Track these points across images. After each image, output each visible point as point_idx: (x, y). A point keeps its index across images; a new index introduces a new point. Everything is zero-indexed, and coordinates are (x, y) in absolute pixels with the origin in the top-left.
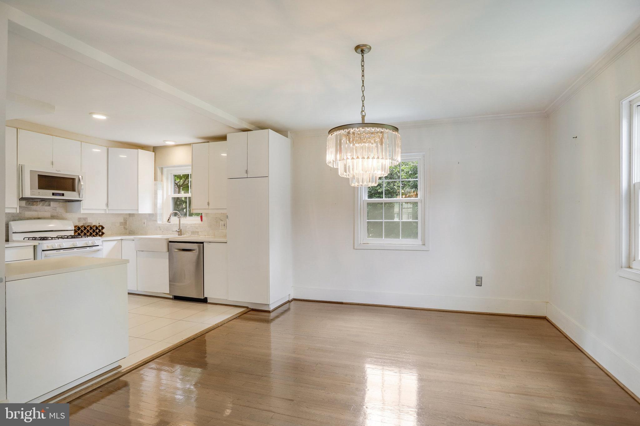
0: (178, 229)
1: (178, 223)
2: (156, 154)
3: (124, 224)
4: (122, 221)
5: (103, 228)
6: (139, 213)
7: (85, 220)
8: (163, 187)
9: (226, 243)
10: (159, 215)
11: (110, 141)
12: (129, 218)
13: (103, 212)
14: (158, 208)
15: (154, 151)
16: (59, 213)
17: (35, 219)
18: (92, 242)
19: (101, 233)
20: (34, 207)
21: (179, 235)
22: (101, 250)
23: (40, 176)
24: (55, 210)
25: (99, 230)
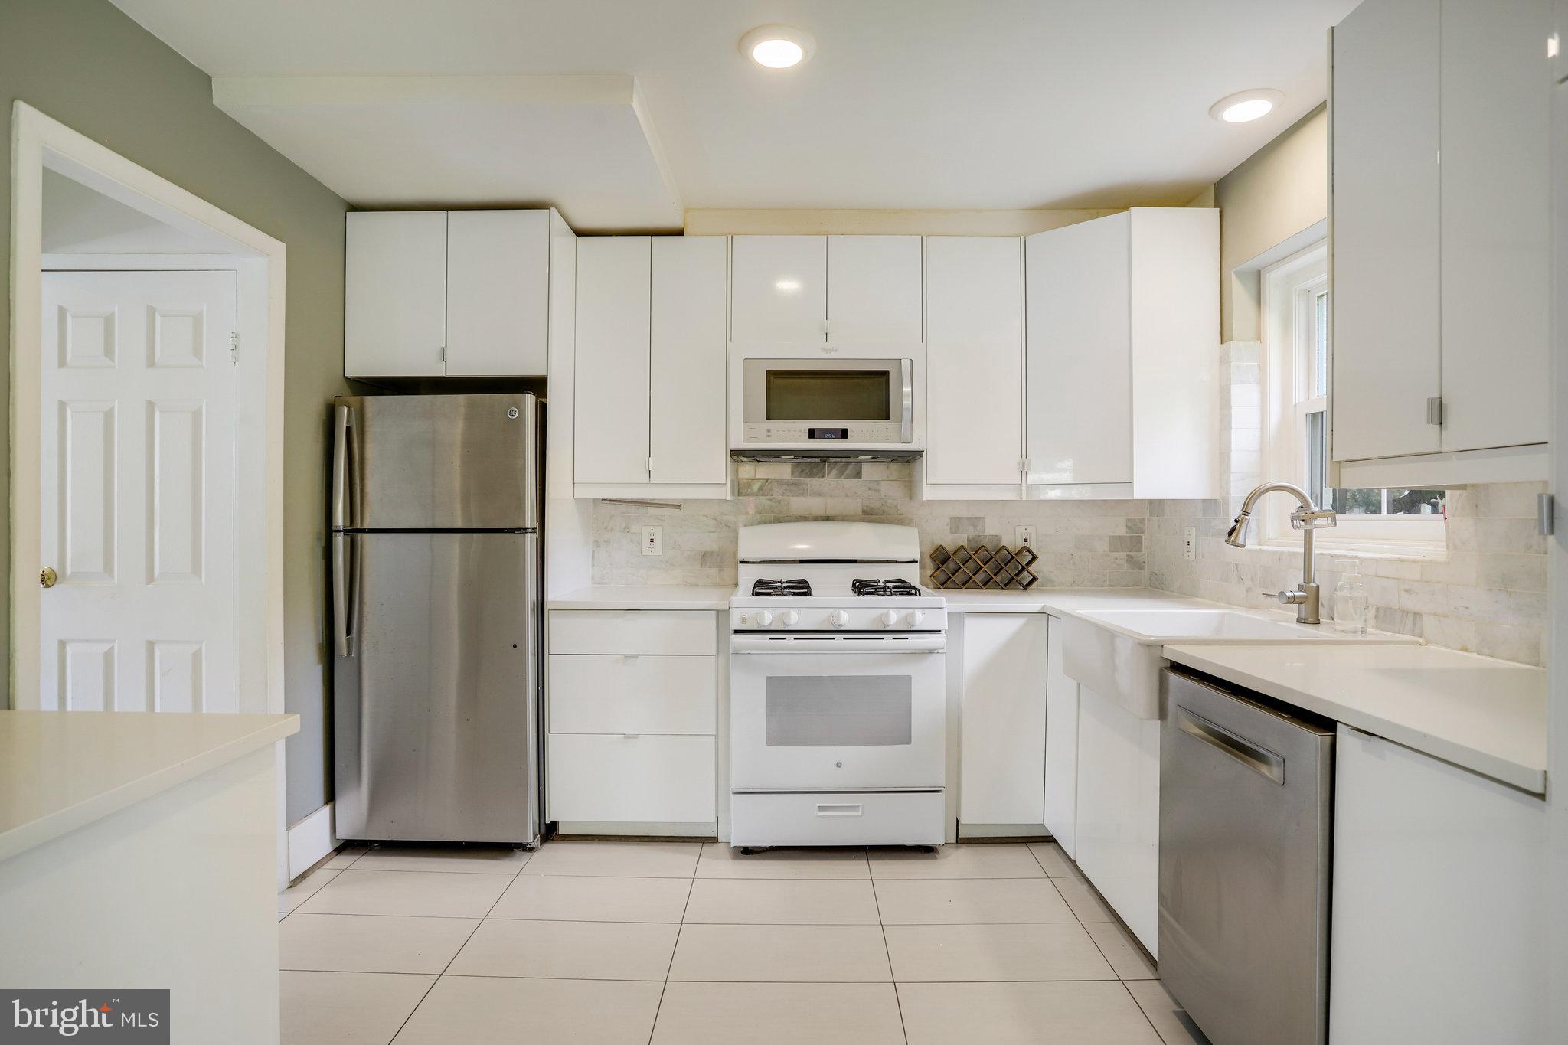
0: (1301, 588)
1: (1302, 550)
2: (1226, 215)
3: (1131, 543)
4: (1122, 531)
5: (1034, 558)
6: (1136, 497)
7: (975, 527)
8: (1262, 368)
12: (1149, 520)
13: (1012, 495)
14: (1233, 470)
15: (1218, 204)
16: (889, 501)
17: (816, 519)
18: (906, 617)
19: (1026, 577)
20: (814, 483)
21: (1300, 621)
22: (942, 651)
23: (770, 373)
24: (876, 490)
25: (1020, 567)
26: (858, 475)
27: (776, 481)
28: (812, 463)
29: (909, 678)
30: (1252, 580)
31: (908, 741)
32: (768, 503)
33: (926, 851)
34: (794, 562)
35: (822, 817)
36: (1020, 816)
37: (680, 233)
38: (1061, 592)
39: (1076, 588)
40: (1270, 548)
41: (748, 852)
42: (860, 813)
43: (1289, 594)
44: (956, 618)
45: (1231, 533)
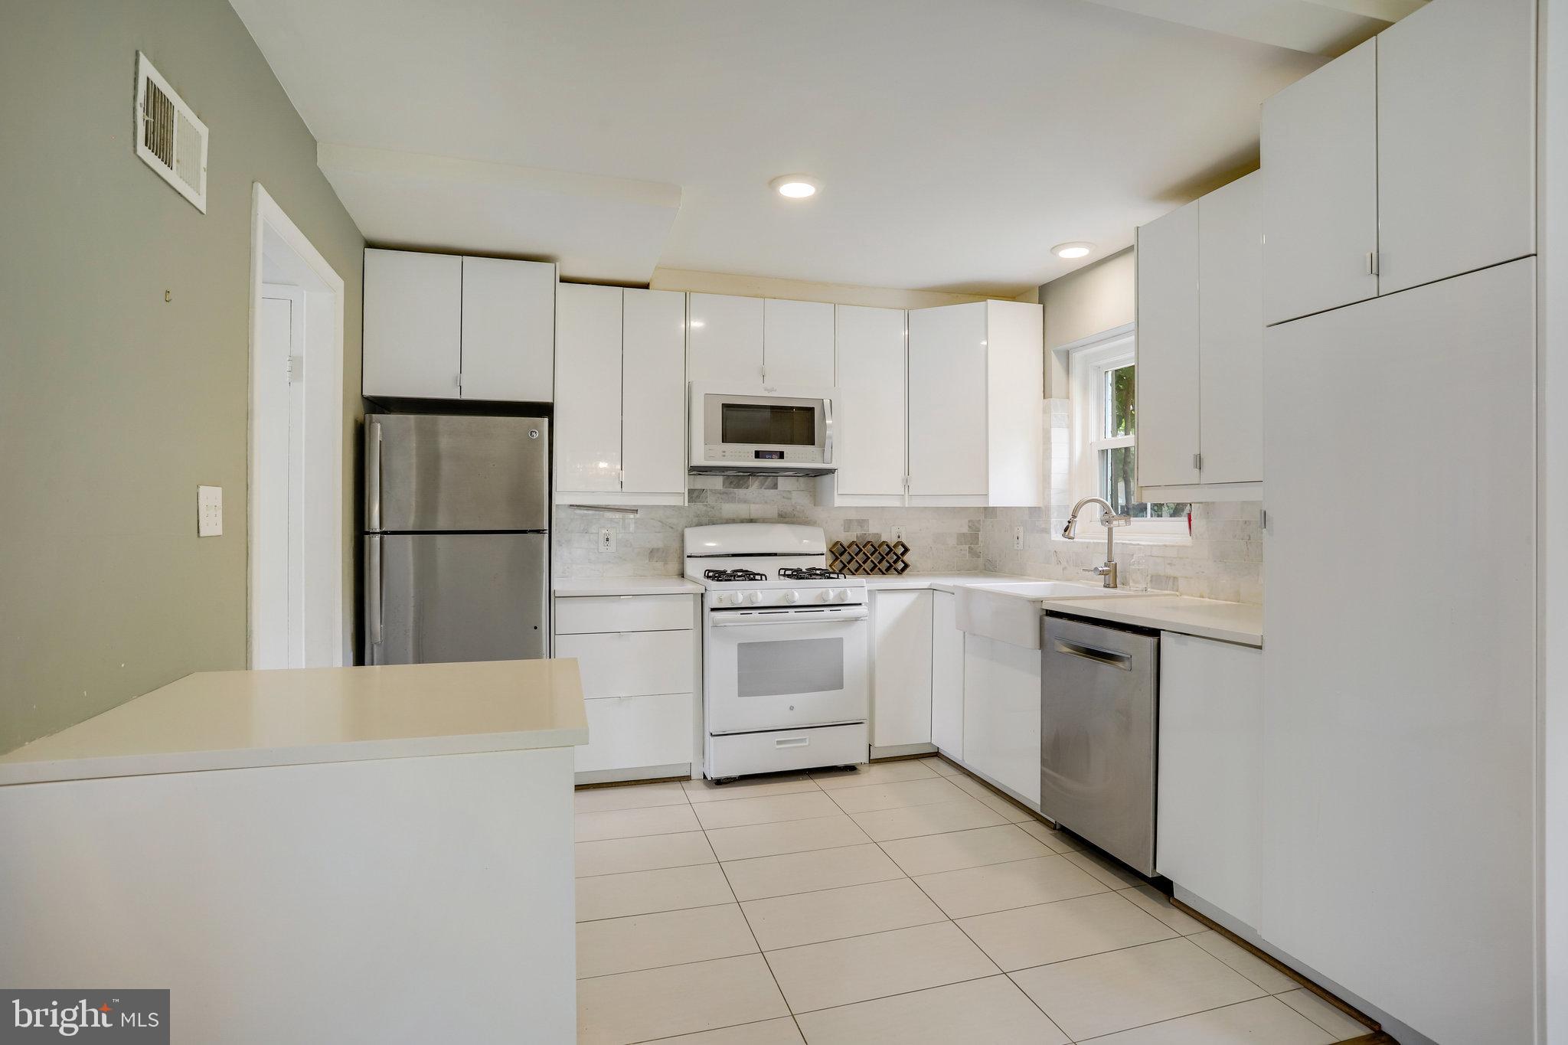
0: (1106, 565)
1: (1107, 541)
2: (1047, 310)
3: (971, 538)
4: (965, 530)
5: (906, 550)
7: (862, 526)
8: (1070, 417)
9: (1260, 648)
10: (1055, 515)
11: (913, 290)
12: (984, 521)
13: (897, 503)
14: (1053, 486)
15: (1041, 301)
16: (798, 507)
17: (742, 521)
18: (840, 594)
19: (900, 565)
20: (741, 492)
21: (1106, 586)
22: (865, 618)
23: (725, 406)
24: (788, 499)
25: (895, 557)
26: (775, 486)
27: (711, 490)
28: (740, 476)
29: (841, 640)
30: (1067, 561)
31: (841, 687)
32: (705, 508)
33: (850, 769)
34: (728, 556)
35: (780, 749)
36: (916, 738)
37: (646, 286)
38: (924, 576)
39: (933, 572)
40: (1080, 540)
41: (720, 783)
42: (807, 744)
43: (1100, 569)
44: (872, 593)
45: (1066, 530)
